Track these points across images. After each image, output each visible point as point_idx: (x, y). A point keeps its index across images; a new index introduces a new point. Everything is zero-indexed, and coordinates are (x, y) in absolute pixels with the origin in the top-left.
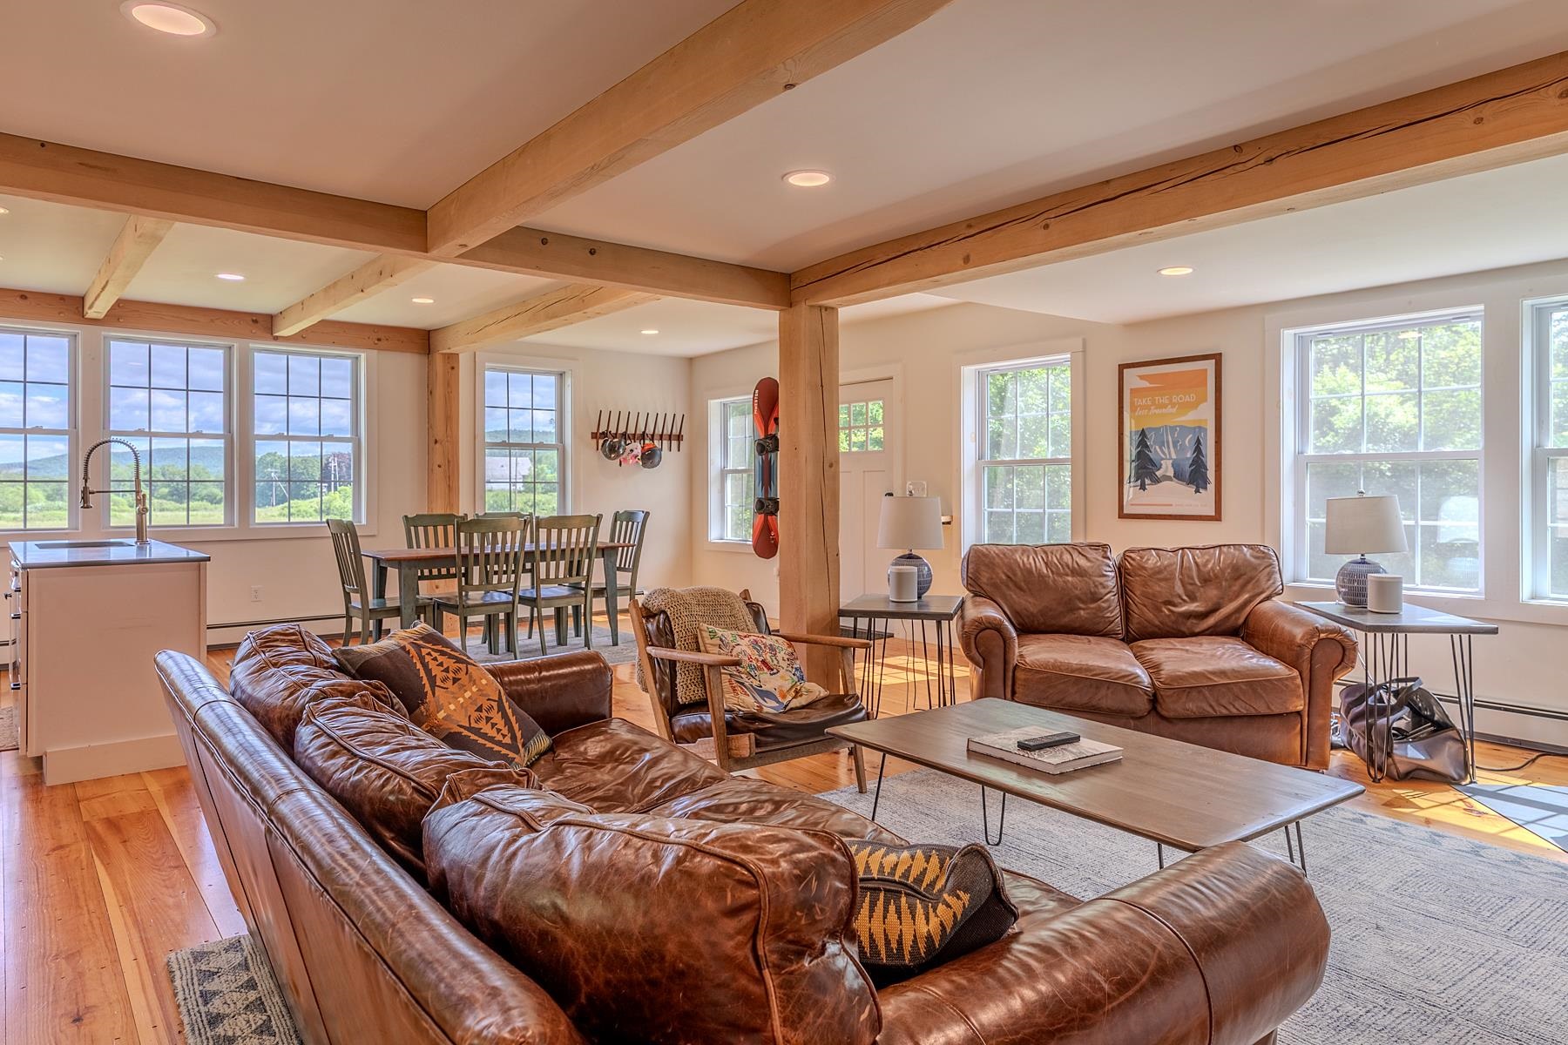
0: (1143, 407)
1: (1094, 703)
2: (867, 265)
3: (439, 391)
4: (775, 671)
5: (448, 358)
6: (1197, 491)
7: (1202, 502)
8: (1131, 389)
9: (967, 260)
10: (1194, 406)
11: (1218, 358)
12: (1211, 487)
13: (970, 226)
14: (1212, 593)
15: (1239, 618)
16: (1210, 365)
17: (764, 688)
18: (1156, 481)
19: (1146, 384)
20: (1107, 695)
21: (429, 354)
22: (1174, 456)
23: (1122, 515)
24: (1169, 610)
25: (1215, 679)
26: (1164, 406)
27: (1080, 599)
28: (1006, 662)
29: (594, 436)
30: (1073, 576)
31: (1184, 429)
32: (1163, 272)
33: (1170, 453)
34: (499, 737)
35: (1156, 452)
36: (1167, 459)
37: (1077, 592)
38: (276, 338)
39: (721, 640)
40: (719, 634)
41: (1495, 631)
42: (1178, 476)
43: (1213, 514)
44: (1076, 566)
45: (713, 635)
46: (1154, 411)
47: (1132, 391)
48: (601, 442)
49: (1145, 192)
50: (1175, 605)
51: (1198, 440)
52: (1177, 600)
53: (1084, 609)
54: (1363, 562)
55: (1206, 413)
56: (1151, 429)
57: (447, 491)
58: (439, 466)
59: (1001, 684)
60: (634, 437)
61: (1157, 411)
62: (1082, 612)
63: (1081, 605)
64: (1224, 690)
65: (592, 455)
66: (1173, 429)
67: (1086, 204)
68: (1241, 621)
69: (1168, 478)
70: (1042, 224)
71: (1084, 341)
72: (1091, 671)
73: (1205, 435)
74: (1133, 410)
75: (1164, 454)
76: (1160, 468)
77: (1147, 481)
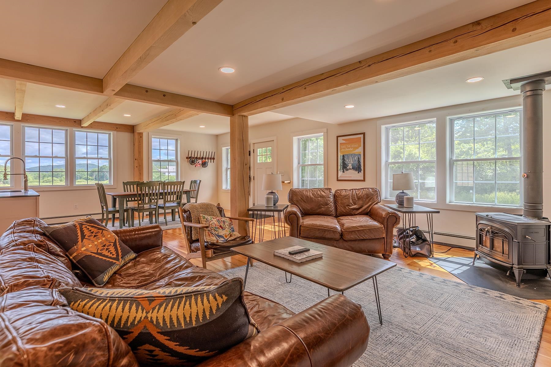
0: (344, 148)
1: (324, 236)
2: (255, 102)
3: (137, 144)
4: (224, 229)
5: (140, 134)
7: (360, 176)
8: (340, 143)
9: (283, 99)
10: (357, 148)
11: (364, 134)
12: (362, 171)
13: (283, 89)
14: (361, 202)
15: (367, 210)
16: (362, 136)
17: (219, 234)
18: (347, 170)
19: (344, 142)
20: (327, 234)
21: (133, 133)
22: (352, 163)
23: (338, 180)
24: (348, 208)
25: (359, 228)
26: (349, 148)
27: (322, 205)
28: (298, 224)
29: (187, 158)
30: (320, 198)
31: (355, 155)
32: (346, 107)
33: (351, 162)
34: (111, 255)
35: (347, 161)
36: (350, 163)
37: (322, 203)
38: (82, 127)
39: (206, 219)
40: (206, 217)
41: (438, 212)
42: (353, 168)
43: (363, 179)
44: (321, 194)
45: (204, 218)
46: (347, 149)
47: (341, 144)
48: (189, 160)
49: (333, 77)
50: (350, 206)
51: (359, 158)
52: (351, 205)
53: (323, 208)
54: (403, 193)
55: (360, 150)
56: (346, 155)
57: (139, 174)
58: (137, 167)
59: (296, 231)
60: (199, 158)
61: (347, 150)
62: (323, 209)
63: (323, 207)
64: (362, 231)
65: (186, 164)
66: (352, 155)
67: (316, 81)
68: (369, 210)
69: (350, 169)
70: (304, 87)
71: (327, 129)
72: (323, 227)
73: (361, 156)
74: (341, 149)
75: (349, 162)
76: (348, 166)
77: (345, 170)
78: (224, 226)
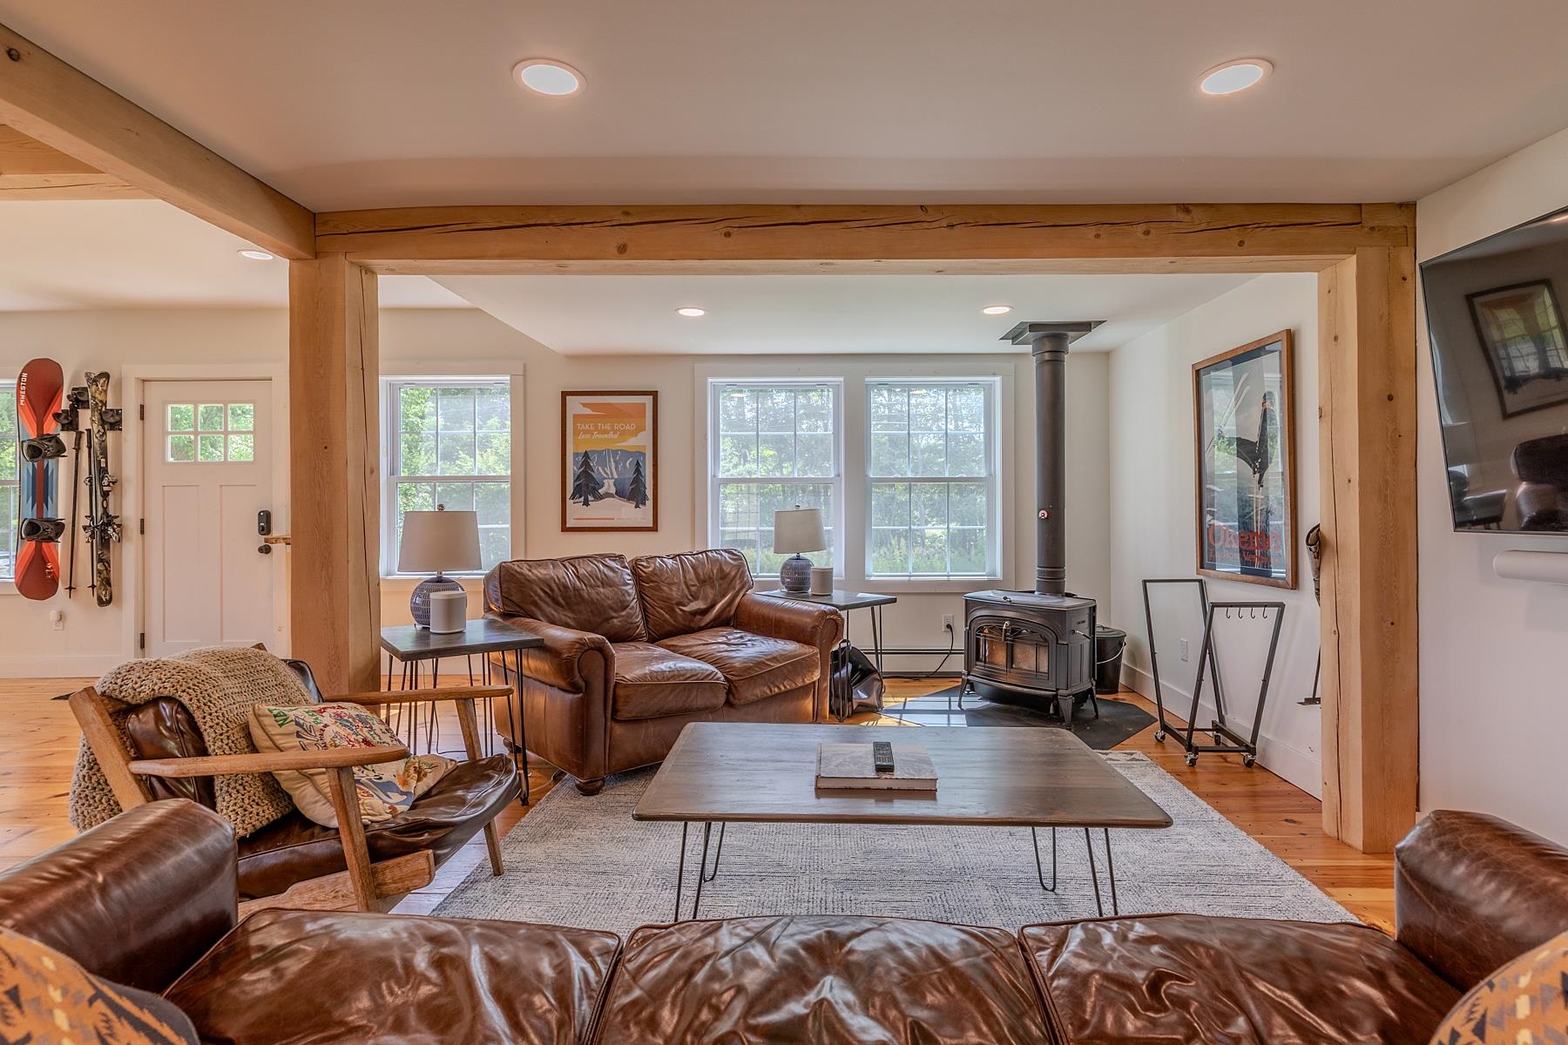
0: (586, 432)
1: (687, 706)
2: (464, 227)
6: (637, 506)
7: (643, 516)
9: (622, 249)
10: (635, 433)
11: (655, 394)
12: (649, 503)
13: (627, 213)
14: (710, 593)
15: (730, 611)
16: (648, 400)
17: (384, 779)
18: (599, 497)
19: (588, 411)
20: (696, 696)
22: (616, 477)
23: (565, 529)
24: (681, 610)
25: (772, 664)
26: (605, 432)
27: (612, 608)
28: (606, 681)
30: (603, 587)
31: (626, 454)
32: (681, 312)
33: (612, 474)
35: (598, 471)
36: (609, 476)
37: (610, 602)
39: (298, 724)
40: (291, 715)
41: (894, 601)
42: (620, 494)
43: (651, 526)
46: (597, 436)
47: (575, 416)
49: (837, 225)
50: (684, 606)
51: (638, 463)
52: (686, 601)
53: (616, 618)
54: (798, 558)
55: (643, 440)
56: (594, 452)
59: (602, 705)
61: (600, 436)
62: (615, 621)
63: (614, 614)
66: (615, 452)
67: (766, 223)
68: (732, 612)
69: (610, 495)
70: (724, 230)
71: (525, 365)
72: (682, 675)
73: (644, 458)
74: (576, 432)
75: (607, 474)
76: (603, 486)
77: (590, 498)
78: (377, 738)
